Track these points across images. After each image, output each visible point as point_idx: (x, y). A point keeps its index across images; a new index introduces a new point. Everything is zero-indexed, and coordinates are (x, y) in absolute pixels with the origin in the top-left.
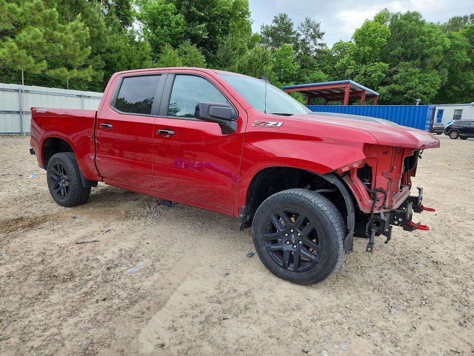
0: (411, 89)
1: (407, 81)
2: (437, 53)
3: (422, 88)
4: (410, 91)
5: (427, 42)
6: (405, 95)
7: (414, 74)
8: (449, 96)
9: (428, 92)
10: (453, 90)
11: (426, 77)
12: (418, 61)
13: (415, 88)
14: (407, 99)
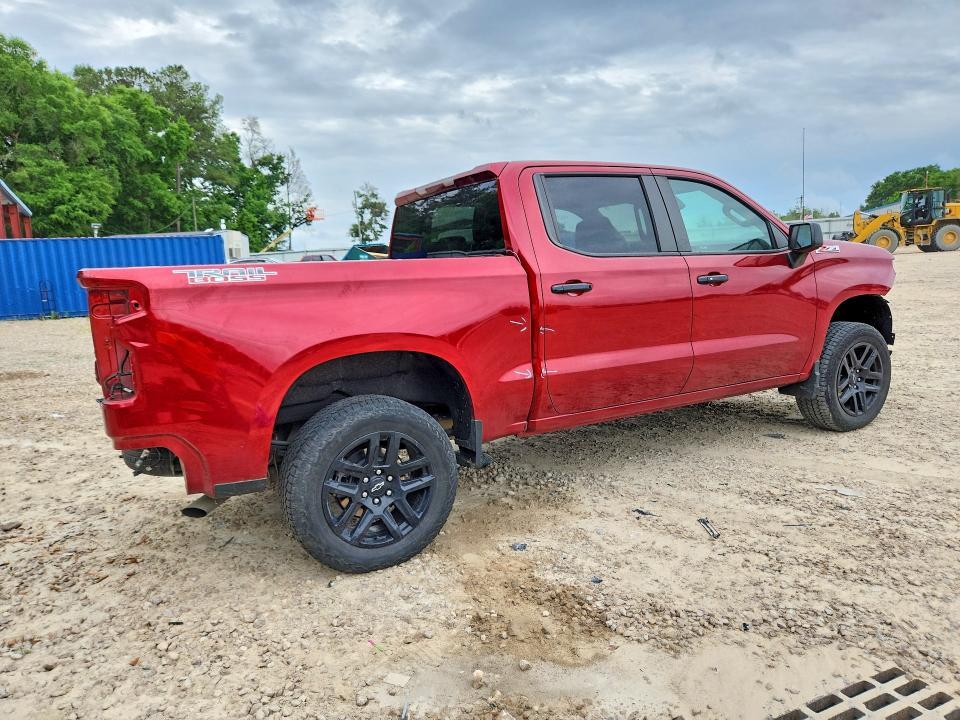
0: (62, 202)
1: (46, 186)
2: (92, 135)
3: (84, 202)
4: (62, 208)
5: (66, 110)
6: (53, 216)
7: (59, 171)
8: (130, 219)
9: (97, 209)
10: (133, 207)
11: (84, 179)
12: (55, 144)
13: (70, 200)
14: (58, 223)
